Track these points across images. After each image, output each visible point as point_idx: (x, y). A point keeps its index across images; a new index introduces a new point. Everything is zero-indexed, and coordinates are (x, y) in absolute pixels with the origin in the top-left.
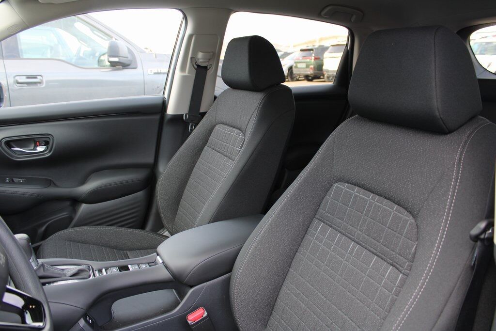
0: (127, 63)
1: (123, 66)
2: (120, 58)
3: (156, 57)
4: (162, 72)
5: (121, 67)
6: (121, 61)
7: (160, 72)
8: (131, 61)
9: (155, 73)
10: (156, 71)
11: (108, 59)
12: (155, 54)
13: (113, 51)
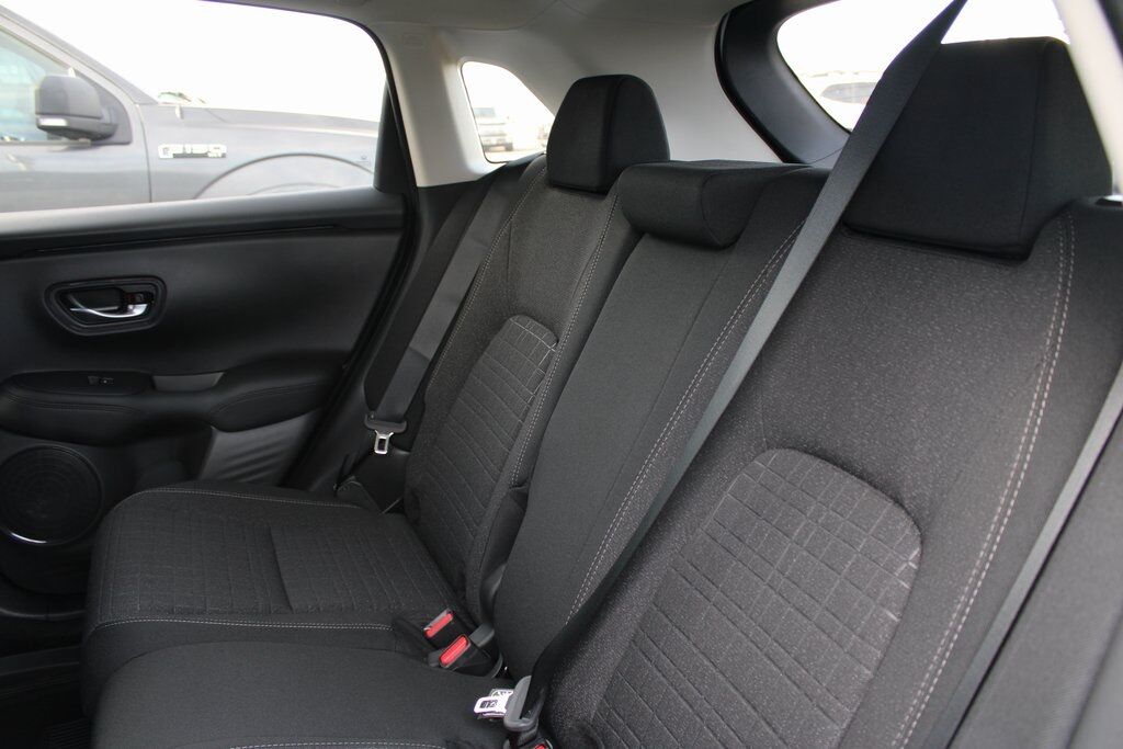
0: (103, 130)
1: (93, 140)
2: (72, 118)
3: (182, 117)
4: (195, 152)
5: (89, 141)
6: (74, 126)
7: (189, 152)
8: (115, 127)
9: (176, 156)
10: (180, 151)
11: (37, 120)
12: (181, 109)
13: (50, 99)
